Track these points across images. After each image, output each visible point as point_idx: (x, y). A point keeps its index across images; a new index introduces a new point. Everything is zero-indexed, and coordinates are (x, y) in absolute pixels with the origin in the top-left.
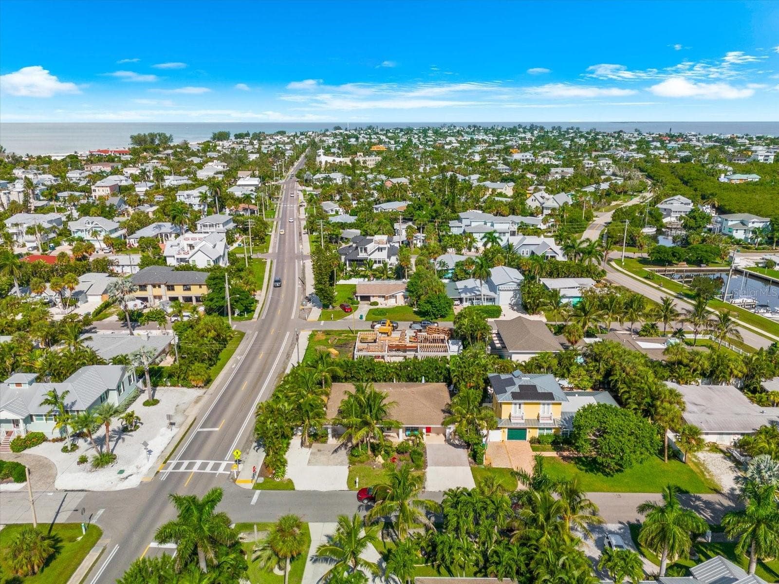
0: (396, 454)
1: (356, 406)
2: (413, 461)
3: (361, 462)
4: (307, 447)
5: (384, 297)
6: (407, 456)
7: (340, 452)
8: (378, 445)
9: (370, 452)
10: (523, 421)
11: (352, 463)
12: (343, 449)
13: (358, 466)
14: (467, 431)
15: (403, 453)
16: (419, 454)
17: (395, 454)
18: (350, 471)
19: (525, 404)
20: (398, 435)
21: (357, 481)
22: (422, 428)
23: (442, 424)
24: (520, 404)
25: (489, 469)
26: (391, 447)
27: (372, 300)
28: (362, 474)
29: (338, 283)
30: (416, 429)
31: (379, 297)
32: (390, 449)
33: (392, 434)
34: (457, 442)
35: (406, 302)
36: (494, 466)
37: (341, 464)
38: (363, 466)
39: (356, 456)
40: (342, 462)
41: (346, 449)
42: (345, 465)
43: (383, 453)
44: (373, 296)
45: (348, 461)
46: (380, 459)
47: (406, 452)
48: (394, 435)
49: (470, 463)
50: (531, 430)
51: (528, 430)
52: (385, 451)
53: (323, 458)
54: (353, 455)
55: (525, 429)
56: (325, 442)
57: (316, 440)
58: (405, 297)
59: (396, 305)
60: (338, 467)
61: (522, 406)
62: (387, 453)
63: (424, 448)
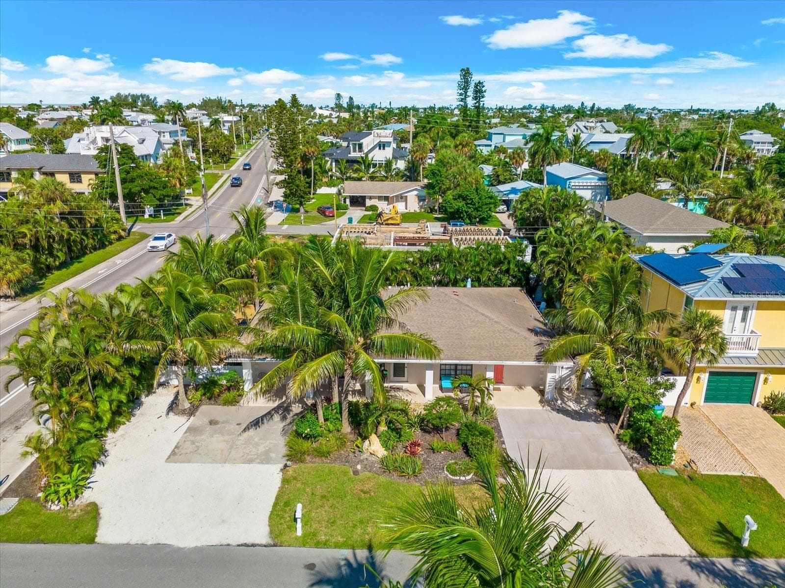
0: (419, 432)
1: (304, 291)
2: (467, 452)
3: (322, 454)
4: (183, 412)
5: (386, 198)
6: (449, 439)
7: (265, 427)
8: (367, 405)
9: (346, 428)
10: (754, 353)
11: (294, 456)
12: (277, 418)
13: (310, 466)
14: (620, 371)
15: (437, 430)
16: (484, 433)
17: (416, 434)
18: (285, 481)
19: (761, 306)
20: (422, 388)
21: (299, 515)
22: (486, 368)
23: (538, 358)
24: (746, 309)
25: (691, 477)
26: (404, 412)
27: (369, 203)
28: (319, 491)
29: (319, 191)
30: (469, 370)
31: (380, 198)
32: (402, 419)
33: (405, 386)
34: (572, 406)
35: (421, 207)
36: (704, 469)
37: (265, 459)
38: (325, 466)
39: (307, 437)
40: (267, 453)
41: (284, 418)
42: (275, 462)
43: (383, 428)
44: (371, 198)
45: (284, 451)
46: (375, 447)
47: (447, 428)
48: (413, 387)
49: (631, 460)
50: (771, 377)
51: (762, 377)
52: (389, 423)
53: (216, 442)
54: (298, 434)
55: (754, 375)
56: (234, 402)
57: (212, 398)
58: (421, 199)
59: (406, 211)
60: (256, 467)
61: (753, 314)
62: (395, 429)
63: (493, 419)
